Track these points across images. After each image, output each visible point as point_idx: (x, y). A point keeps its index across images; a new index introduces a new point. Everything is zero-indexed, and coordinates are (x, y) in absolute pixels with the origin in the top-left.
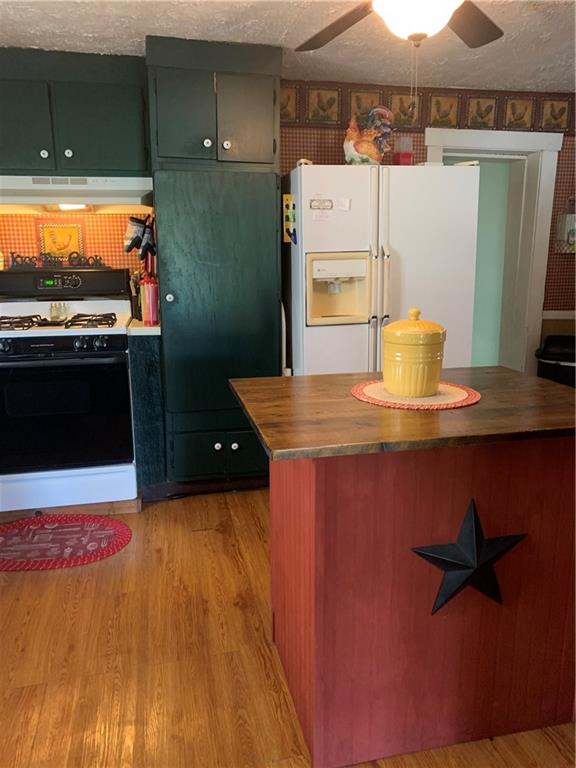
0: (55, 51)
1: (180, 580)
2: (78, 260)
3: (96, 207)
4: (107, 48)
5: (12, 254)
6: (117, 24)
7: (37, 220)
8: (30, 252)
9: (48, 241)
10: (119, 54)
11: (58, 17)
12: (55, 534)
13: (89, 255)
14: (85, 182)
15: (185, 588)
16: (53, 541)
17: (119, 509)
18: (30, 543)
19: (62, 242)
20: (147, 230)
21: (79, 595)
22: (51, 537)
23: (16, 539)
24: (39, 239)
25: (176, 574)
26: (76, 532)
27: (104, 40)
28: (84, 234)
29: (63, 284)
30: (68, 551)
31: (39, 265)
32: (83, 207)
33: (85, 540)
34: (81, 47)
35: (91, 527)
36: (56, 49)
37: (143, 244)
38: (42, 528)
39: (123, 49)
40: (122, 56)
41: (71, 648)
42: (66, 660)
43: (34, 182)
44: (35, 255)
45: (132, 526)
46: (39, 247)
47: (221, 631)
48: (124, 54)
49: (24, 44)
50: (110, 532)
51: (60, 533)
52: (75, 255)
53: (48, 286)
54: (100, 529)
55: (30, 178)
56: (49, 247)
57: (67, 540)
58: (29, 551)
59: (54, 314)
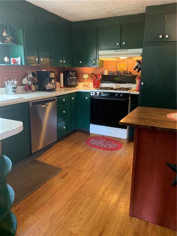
0: (124, 16)
1: (127, 162)
2: (125, 73)
3: (132, 58)
4: (137, 12)
5: (110, 71)
6: (136, 5)
7: (117, 62)
8: (114, 70)
9: (118, 67)
10: (141, 13)
11: (121, 7)
12: (104, 142)
13: (129, 71)
14: (127, 51)
15: (127, 164)
16: (103, 143)
17: (122, 141)
18: (98, 142)
19: (122, 68)
20: (140, 64)
21: (101, 157)
22: (103, 142)
23: (96, 141)
24: (116, 67)
25: (127, 160)
26: (109, 143)
27: (135, 10)
28: (128, 65)
29: (120, 79)
30: (105, 146)
31: (115, 74)
32: (126, 58)
33: (110, 145)
34: (130, 13)
35: (113, 143)
36: (124, 15)
37: (138, 68)
38: (103, 140)
39: (141, 11)
40: (142, 13)
41: (94, 166)
42: (92, 168)
43: (115, 52)
44: (115, 71)
45: (123, 146)
46: (116, 69)
47: (129, 176)
48: (143, 12)
49: (116, 15)
50: (117, 145)
51: (105, 142)
52: (125, 71)
53: (116, 79)
54: (115, 144)
55: (114, 51)
56: (119, 69)
57: (106, 144)
58: (97, 144)
59: (117, 87)
